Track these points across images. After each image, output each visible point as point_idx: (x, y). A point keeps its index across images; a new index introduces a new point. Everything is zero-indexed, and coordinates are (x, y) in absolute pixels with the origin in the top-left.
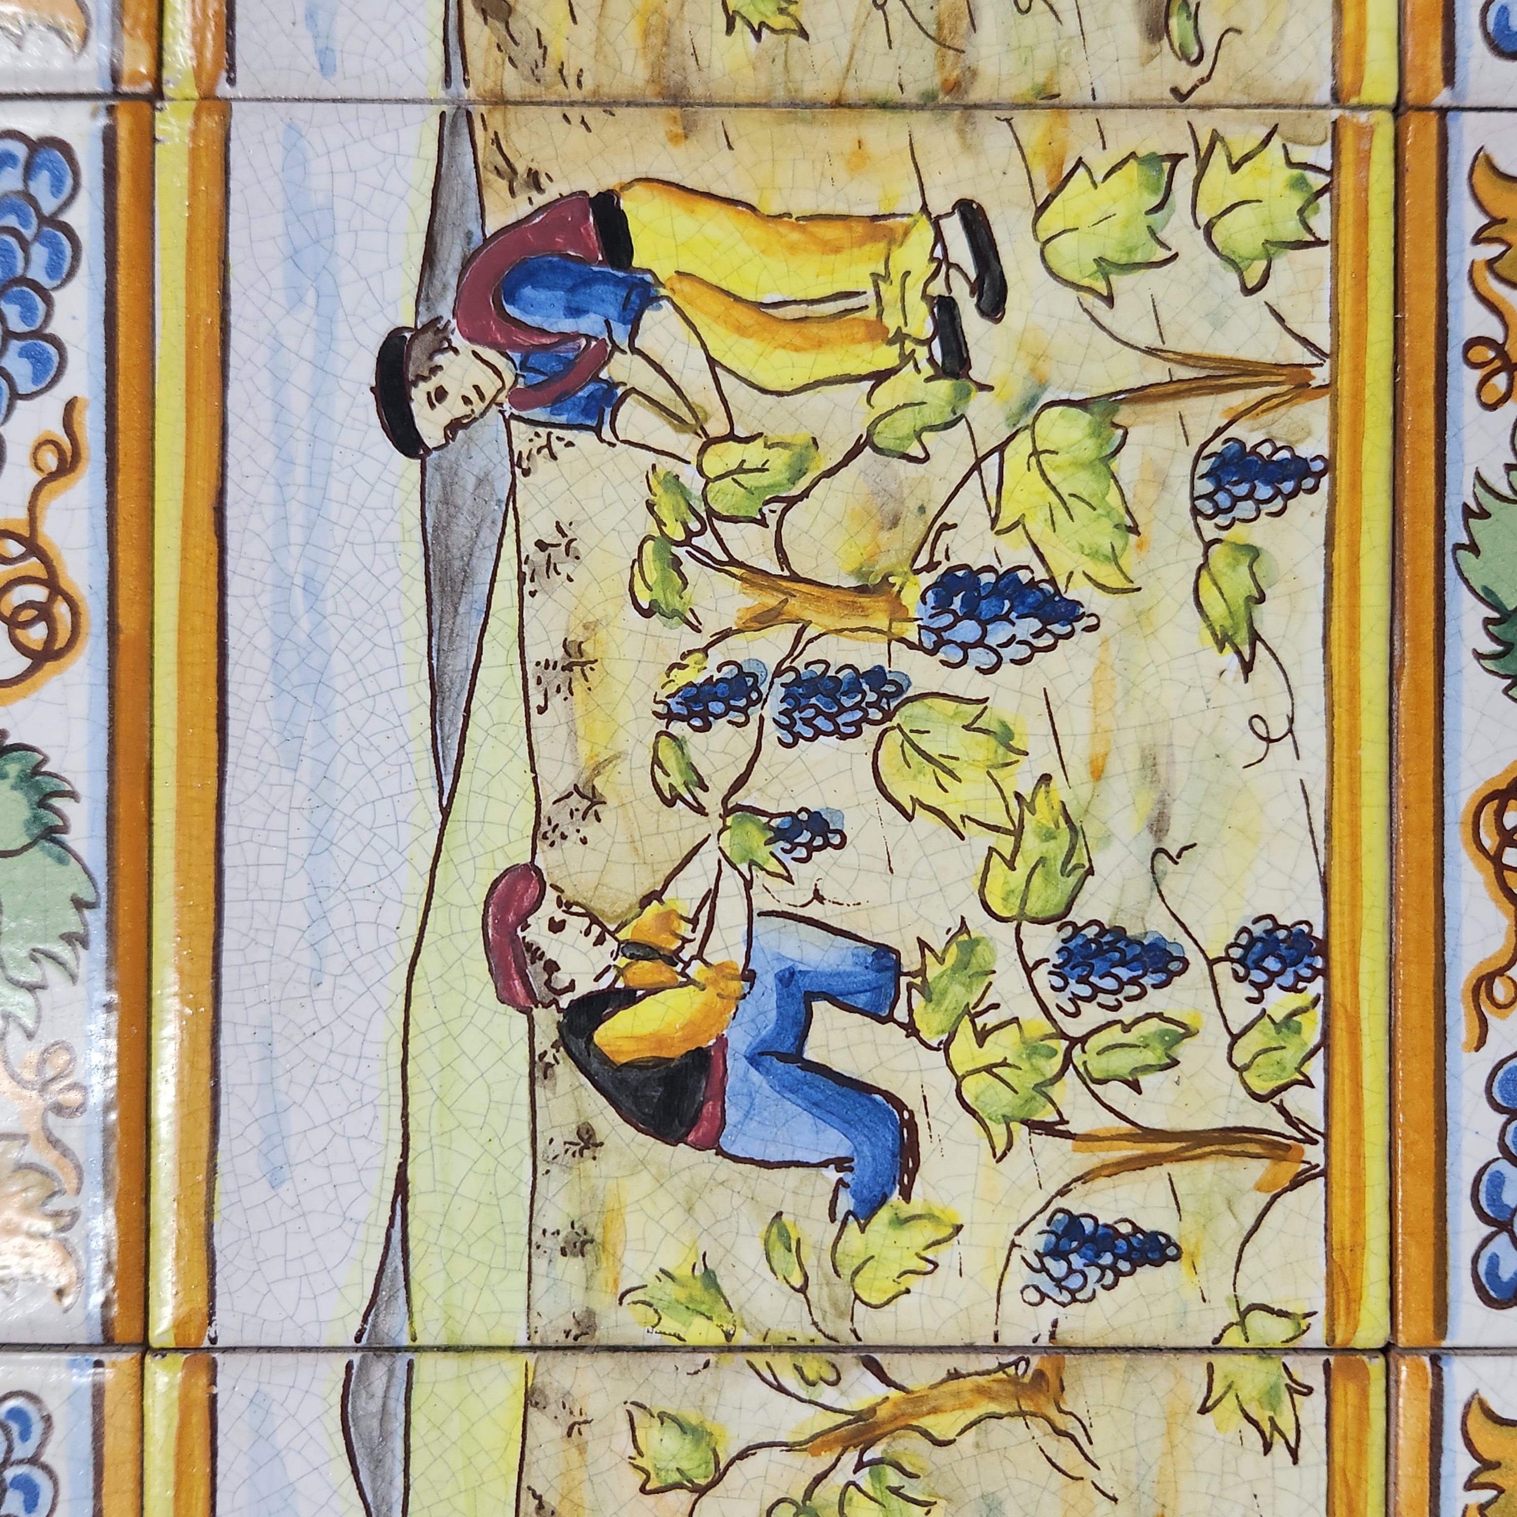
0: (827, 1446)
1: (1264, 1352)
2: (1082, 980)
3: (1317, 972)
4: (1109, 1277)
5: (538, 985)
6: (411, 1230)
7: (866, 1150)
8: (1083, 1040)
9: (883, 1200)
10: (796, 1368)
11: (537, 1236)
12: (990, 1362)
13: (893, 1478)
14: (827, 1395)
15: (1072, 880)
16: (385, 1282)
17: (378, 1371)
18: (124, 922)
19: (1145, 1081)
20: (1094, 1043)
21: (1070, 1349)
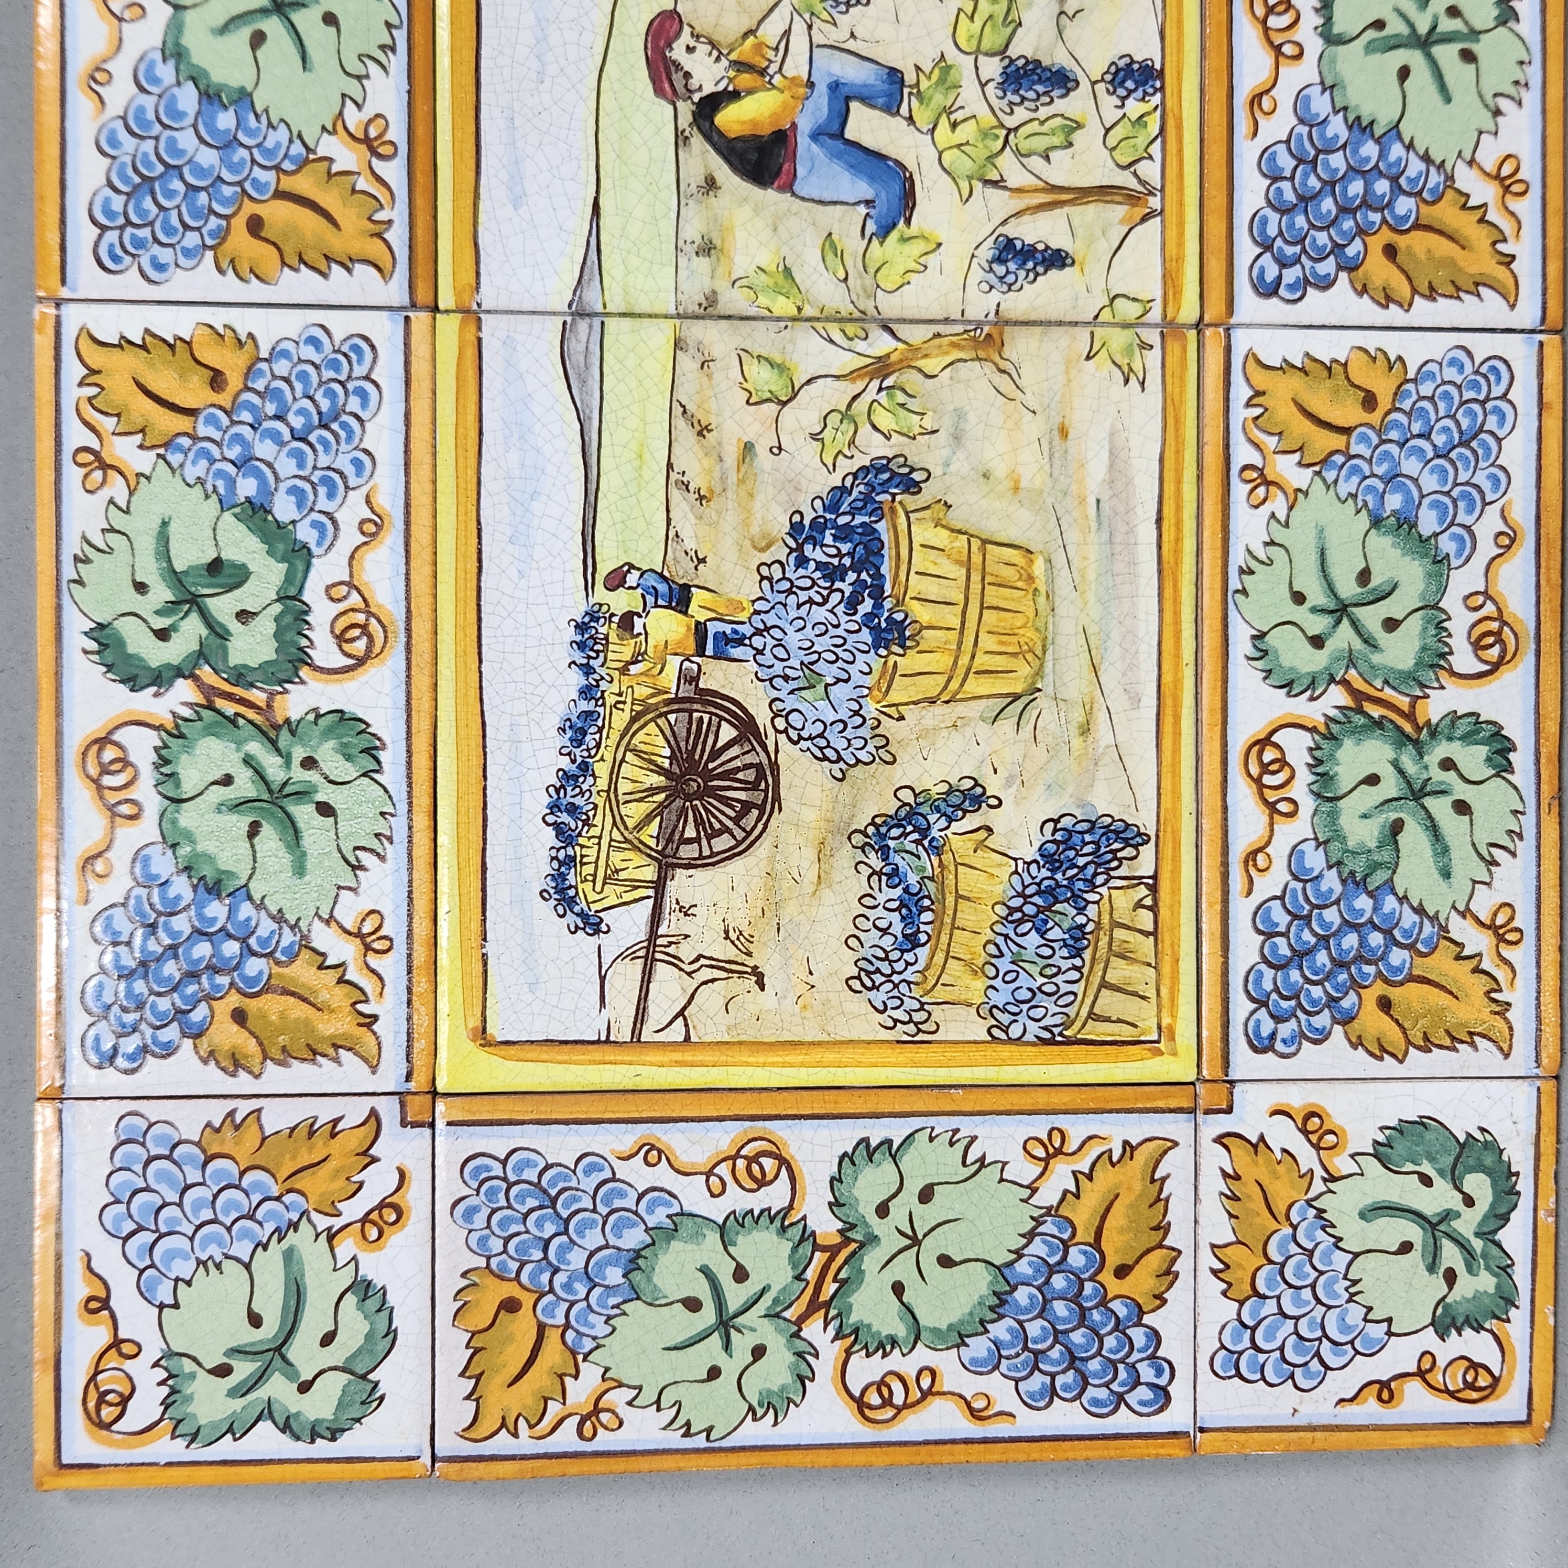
0: (861, 377)
1: (1126, 326)
2: (1016, 92)
3: (1156, 90)
4: (1031, 276)
5: (679, 86)
6: (602, 238)
7: (883, 195)
8: (1016, 129)
9: (894, 225)
10: (843, 331)
11: (681, 243)
12: (959, 328)
13: (900, 397)
14: (860, 346)
15: (1009, 30)
16: (586, 270)
17: (583, 325)
18: (418, 39)
19: (1052, 155)
20: (1023, 131)
21: (1007, 323)
